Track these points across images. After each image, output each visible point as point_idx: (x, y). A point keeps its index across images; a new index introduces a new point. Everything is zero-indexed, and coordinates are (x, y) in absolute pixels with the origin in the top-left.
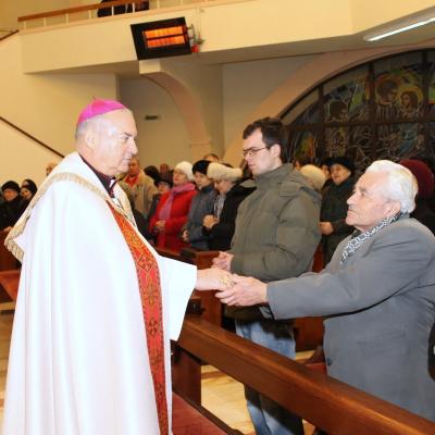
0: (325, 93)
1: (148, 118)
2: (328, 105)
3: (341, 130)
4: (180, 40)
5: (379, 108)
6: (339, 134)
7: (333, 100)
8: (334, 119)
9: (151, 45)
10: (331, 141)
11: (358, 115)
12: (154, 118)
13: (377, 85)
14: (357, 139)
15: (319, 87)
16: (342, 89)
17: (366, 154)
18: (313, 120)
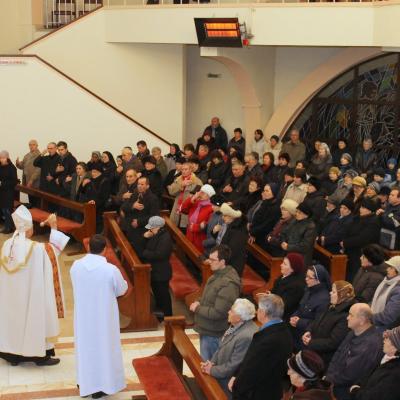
0: (360, 74)
1: (210, 76)
2: (361, 85)
3: (370, 107)
4: (234, 34)
6: (368, 110)
7: (366, 80)
8: (365, 97)
9: (210, 34)
10: (362, 115)
11: (386, 96)
12: (216, 76)
14: (384, 116)
15: (355, 68)
16: (374, 72)
17: (390, 130)
18: (348, 95)
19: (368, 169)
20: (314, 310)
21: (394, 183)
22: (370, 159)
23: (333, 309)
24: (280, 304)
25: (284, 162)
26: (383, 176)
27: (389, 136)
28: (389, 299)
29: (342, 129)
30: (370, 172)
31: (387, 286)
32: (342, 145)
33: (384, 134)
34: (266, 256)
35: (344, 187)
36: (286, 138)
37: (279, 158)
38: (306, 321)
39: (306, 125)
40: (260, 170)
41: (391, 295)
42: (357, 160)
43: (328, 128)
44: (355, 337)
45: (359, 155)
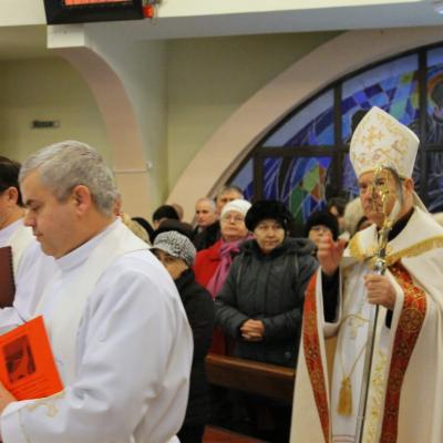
0: (345, 96)
5: (434, 123)
13: (431, 87)
15: (336, 85)
16: (374, 90)
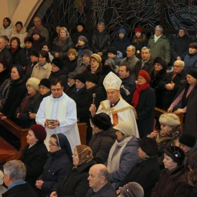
19: (103, 48)
20: (57, 174)
21: (125, 59)
22: (105, 40)
23: (75, 170)
24: (22, 167)
25: (30, 45)
26: (115, 53)
27: (119, 19)
28: (122, 159)
29: (79, 14)
30: (105, 50)
31: (119, 147)
32: (80, 28)
33: (115, 18)
34: (17, 128)
35: (82, 64)
36: (31, 24)
37: (25, 41)
38: (50, 183)
39: (48, 12)
40: (8, 54)
41: (123, 154)
42: (94, 42)
43: (67, 14)
44: (94, 193)
45: (95, 37)
